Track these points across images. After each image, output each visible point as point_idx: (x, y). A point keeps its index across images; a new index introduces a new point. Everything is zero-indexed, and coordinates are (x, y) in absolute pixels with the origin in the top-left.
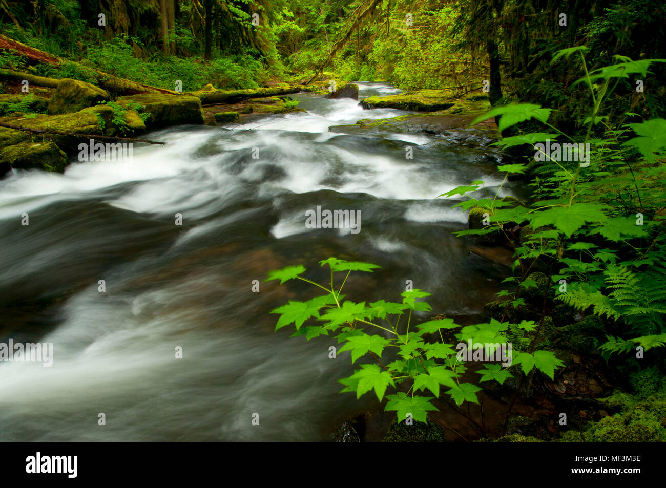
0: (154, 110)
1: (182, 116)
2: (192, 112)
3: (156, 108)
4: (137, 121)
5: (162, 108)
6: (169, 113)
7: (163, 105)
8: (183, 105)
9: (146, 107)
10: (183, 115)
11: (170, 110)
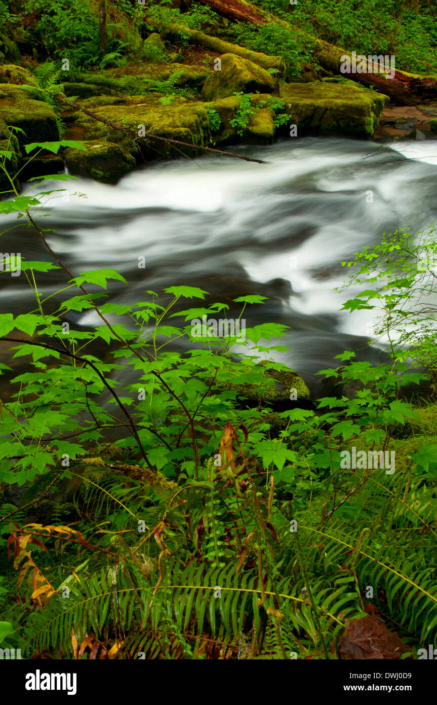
0: (299, 112)
1: (339, 124)
2: (353, 120)
3: (304, 109)
4: (265, 124)
5: (312, 109)
6: (322, 118)
7: (314, 106)
8: (342, 109)
9: (292, 106)
10: (340, 122)
11: (324, 114)
